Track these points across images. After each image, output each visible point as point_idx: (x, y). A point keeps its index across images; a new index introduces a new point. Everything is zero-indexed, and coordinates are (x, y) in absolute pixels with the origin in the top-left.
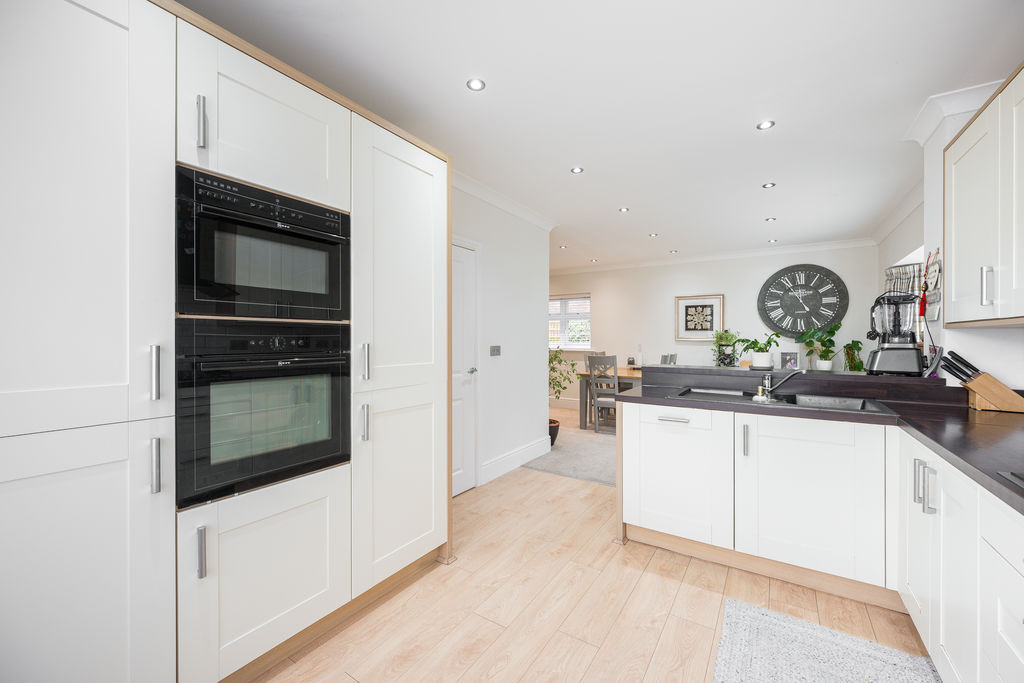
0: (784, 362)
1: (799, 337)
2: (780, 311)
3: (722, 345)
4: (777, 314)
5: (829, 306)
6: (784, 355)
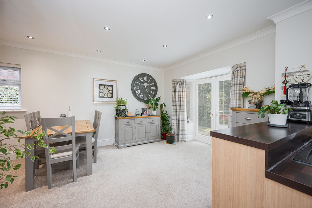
0: (143, 112)
1: (146, 102)
3: (120, 105)
4: (138, 92)
5: (153, 90)
6: (143, 109)
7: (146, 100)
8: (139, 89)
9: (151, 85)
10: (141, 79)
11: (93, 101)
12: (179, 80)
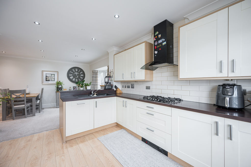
0: (74, 89)
1: (76, 83)
2: (72, 77)
3: (58, 85)
4: (71, 78)
5: (82, 76)
6: (74, 87)
7: (77, 82)
8: (73, 76)
9: (80, 73)
10: (73, 70)
11: (42, 83)
12: (95, 71)
